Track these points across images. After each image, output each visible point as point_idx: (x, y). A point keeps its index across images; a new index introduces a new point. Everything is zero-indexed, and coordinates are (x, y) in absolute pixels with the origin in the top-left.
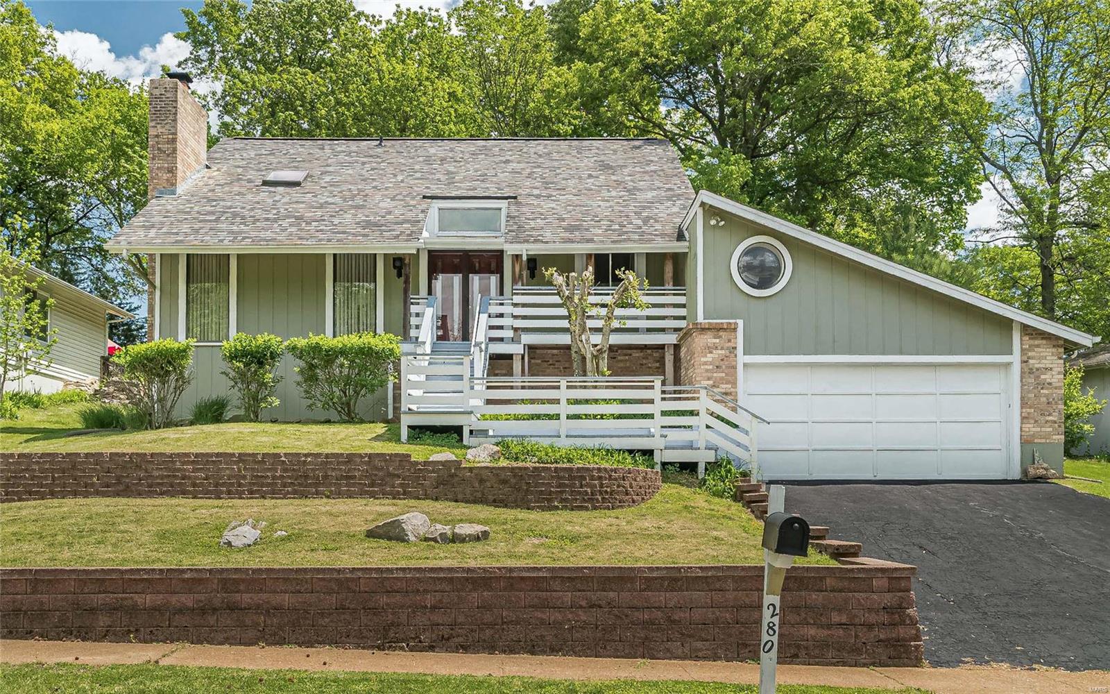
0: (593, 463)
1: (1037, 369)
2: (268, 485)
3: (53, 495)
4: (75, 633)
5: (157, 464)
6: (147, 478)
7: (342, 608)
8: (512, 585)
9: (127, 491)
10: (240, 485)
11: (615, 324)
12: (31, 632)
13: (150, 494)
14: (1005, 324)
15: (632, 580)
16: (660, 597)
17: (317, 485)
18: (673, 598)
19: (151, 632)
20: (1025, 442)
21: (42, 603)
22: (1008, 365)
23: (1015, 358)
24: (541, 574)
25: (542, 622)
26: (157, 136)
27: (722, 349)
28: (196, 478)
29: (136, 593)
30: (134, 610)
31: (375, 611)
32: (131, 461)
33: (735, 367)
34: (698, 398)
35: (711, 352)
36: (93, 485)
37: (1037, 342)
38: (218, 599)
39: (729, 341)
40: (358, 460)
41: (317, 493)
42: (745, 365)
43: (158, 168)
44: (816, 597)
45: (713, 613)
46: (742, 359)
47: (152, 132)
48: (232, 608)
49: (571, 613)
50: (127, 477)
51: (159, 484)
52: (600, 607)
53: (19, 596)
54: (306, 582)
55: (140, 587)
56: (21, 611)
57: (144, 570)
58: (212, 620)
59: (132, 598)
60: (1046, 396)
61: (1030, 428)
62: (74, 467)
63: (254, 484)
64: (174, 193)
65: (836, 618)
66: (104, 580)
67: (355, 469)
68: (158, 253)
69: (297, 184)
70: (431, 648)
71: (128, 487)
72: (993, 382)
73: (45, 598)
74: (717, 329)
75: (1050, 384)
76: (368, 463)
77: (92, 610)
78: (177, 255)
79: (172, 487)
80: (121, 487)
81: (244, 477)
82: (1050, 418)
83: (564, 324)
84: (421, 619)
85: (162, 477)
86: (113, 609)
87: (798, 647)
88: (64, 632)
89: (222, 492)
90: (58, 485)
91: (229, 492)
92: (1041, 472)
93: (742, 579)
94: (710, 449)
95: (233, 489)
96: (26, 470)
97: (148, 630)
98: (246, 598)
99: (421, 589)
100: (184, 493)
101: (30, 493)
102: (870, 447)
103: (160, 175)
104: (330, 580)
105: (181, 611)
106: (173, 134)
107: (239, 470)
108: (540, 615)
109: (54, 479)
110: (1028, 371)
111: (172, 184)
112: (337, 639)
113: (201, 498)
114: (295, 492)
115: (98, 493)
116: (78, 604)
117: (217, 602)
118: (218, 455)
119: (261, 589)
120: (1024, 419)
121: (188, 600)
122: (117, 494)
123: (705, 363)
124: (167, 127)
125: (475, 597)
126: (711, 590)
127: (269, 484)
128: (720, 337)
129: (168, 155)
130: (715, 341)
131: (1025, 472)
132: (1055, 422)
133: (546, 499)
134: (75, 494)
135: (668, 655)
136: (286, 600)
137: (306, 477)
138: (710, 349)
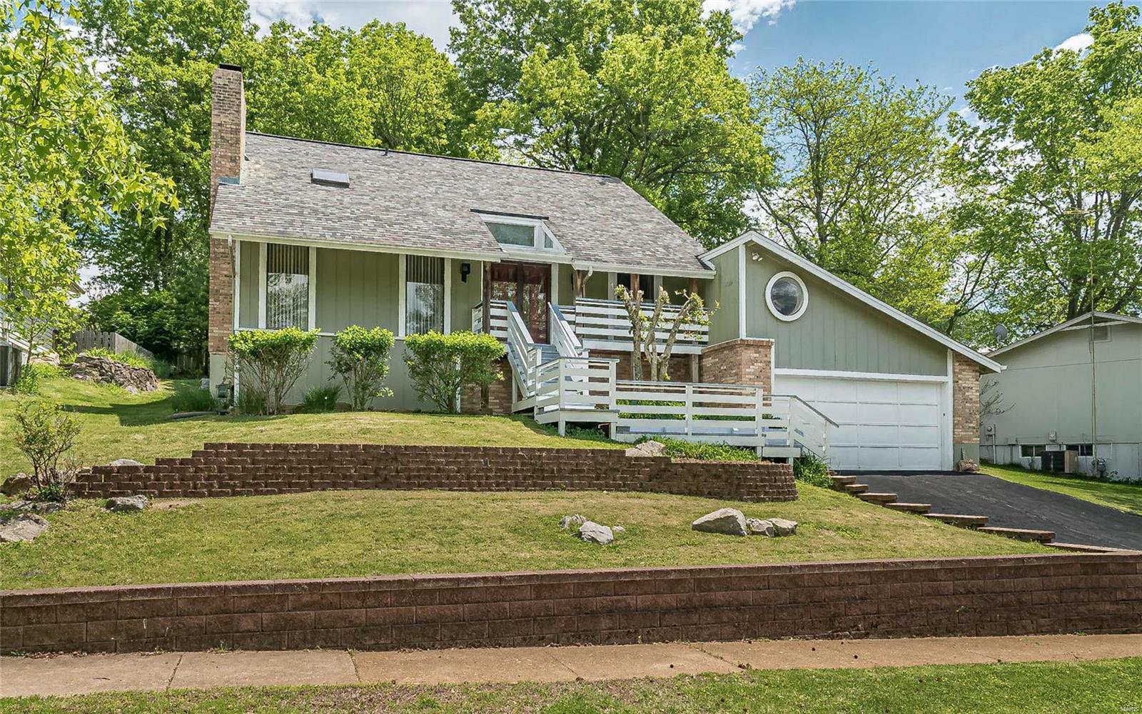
0: (723, 459)
1: (964, 388)
2: (511, 478)
3: (313, 487)
4: (583, 637)
5: (412, 457)
6: (404, 470)
7: (794, 602)
8: (910, 577)
9: (385, 483)
10: (488, 478)
11: (679, 337)
12: (543, 638)
13: (409, 487)
14: (942, 350)
15: (990, 569)
16: (1009, 583)
17: (553, 478)
18: (1020, 583)
19: (648, 632)
20: (957, 442)
21: (547, 608)
22: (942, 384)
23: (949, 379)
24: (934, 567)
25: (937, 608)
26: (220, 125)
27: (761, 362)
28: (450, 470)
29: (627, 595)
30: (628, 612)
31: (820, 604)
32: (387, 454)
33: (769, 378)
34: (770, 405)
35: (753, 365)
36: (351, 477)
37: (964, 367)
38: (697, 597)
39: (766, 356)
40: (584, 455)
41: (553, 485)
42: (776, 376)
43: (221, 156)
44: (1105, 580)
45: (1046, 595)
46: (775, 371)
47: (214, 120)
48: (711, 606)
49: (956, 598)
50: (385, 469)
51: (415, 476)
52: (973, 593)
53: (527, 602)
54: (764, 580)
55: (631, 589)
56: (529, 617)
57: (636, 572)
58: (695, 618)
59: (625, 600)
60: (969, 408)
61: (960, 432)
62: (331, 459)
63: (500, 477)
64: (237, 182)
65: (1120, 595)
66: (599, 584)
67: (582, 464)
68: (238, 240)
69: (345, 185)
70: (867, 635)
71: (386, 479)
72: (932, 396)
73: (550, 603)
74: (757, 346)
75: (971, 399)
76: (593, 458)
77: (594, 614)
78: (258, 244)
79: (428, 479)
80: (379, 480)
81: (490, 470)
82: (972, 425)
83: (625, 333)
84: (855, 611)
85: (419, 470)
86: (610, 612)
87: (1102, 620)
88: (573, 636)
89: (473, 485)
90: (316, 477)
91: (480, 485)
92: (968, 466)
93: (1061, 566)
94: (797, 447)
95: (483, 481)
96: (284, 461)
97: (646, 630)
98: (720, 596)
99: (850, 583)
100: (441, 485)
101: (290, 485)
102: (856, 444)
103: (223, 163)
104: (782, 577)
105: (669, 611)
106: (236, 124)
107: (486, 464)
108: (934, 602)
109: (312, 470)
110: (957, 389)
111: (235, 172)
112: (794, 630)
113: (456, 490)
114: (535, 485)
115: (357, 485)
116: (580, 608)
117: (696, 602)
118: (466, 449)
119: (728, 587)
120: (955, 426)
121: (669, 599)
122: (376, 486)
123: (749, 374)
124: (231, 116)
125: (888, 588)
126: (1042, 576)
127: (513, 477)
128: (759, 352)
129: (231, 145)
130: (755, 355)
131: (957, 465)
132: (974, 428)
133: (755, 492)
134: (335, 486)
135: (1024, 631)
136: (750, 596)
137: (543, 471)
138: (753, 362)
